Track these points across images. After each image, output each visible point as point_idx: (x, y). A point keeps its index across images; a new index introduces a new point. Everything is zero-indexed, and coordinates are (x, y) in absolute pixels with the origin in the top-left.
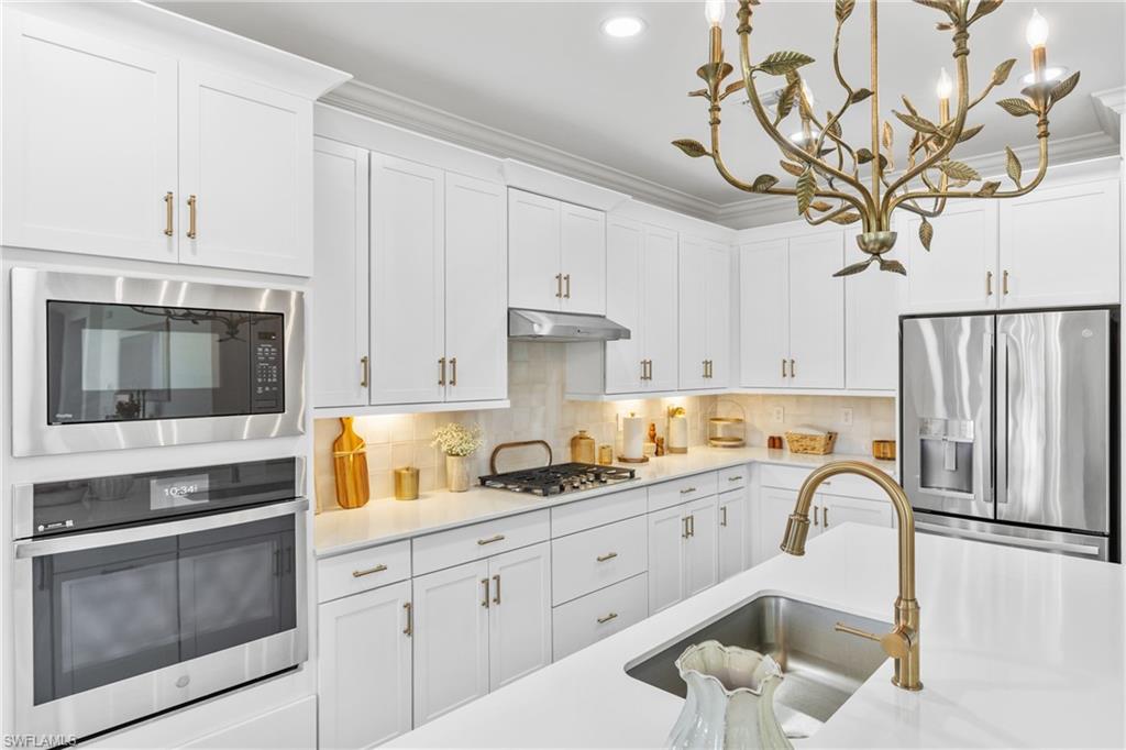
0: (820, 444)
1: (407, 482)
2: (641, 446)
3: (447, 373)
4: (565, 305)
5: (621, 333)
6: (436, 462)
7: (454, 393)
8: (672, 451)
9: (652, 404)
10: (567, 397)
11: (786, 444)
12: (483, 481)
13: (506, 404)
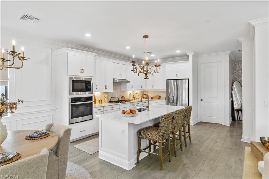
0: (158, 98)
1: (100, 101)
2: (131, 98)
3: (106, 87)
4: (121, 78)
5: (129, 82)
6: (104, 99)
7: (107, 90)
8: (136, 99)
9: (134, 92)
10: (121, 91)
11: (154, 98)
12: (110, 102)
13: (113, 91)
